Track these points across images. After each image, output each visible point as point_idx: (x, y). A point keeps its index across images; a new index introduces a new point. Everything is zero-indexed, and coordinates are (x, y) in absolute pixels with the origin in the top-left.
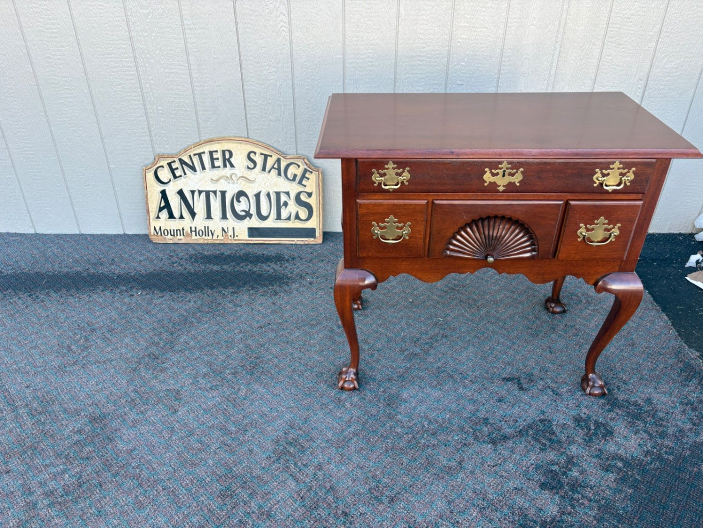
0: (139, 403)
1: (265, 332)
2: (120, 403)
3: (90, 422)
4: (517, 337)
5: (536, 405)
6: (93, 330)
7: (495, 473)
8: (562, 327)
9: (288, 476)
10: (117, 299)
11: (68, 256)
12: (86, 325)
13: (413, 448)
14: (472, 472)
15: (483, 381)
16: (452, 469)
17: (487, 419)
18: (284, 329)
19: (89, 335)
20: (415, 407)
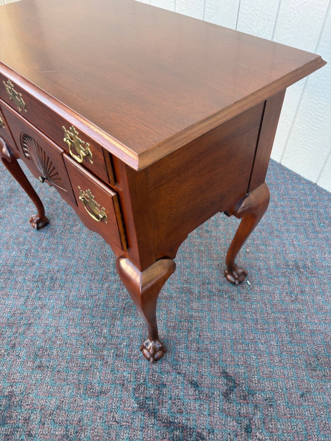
4: (291, 354)
7: (109, 427)
16: (91, 390)
17: (164, 385)
20: (135, 326)
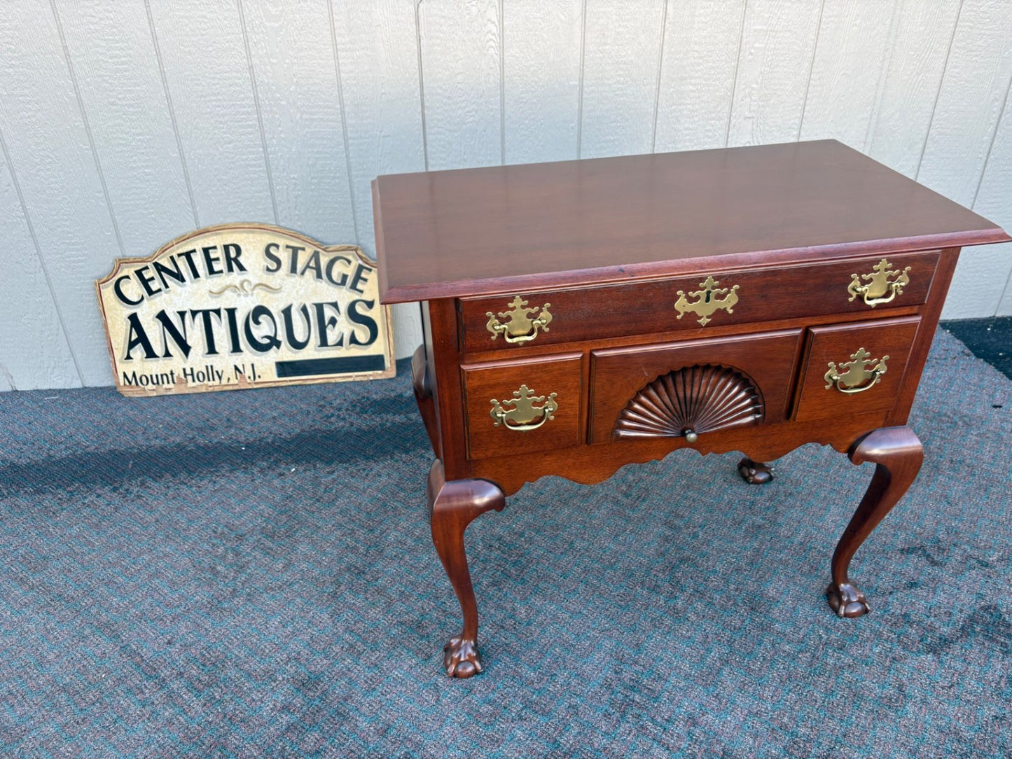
0: (365, 650)
1: (516, 513)
2: (334, 654)
3: (298, 690)
5: (965, 586)
6: (241, 537)
7: (957, 698)
8: (947, 464)
9: (651, 741)
10: (260, 483)
11: (153, 420)
12: (226, 530)
13: (820, 673)
14: (924, 701)
15: (874, 557)
16: (893, 700)
17: (905, 615)
18: (543, 506)
19: (237, 546)
20: (794, 608)
